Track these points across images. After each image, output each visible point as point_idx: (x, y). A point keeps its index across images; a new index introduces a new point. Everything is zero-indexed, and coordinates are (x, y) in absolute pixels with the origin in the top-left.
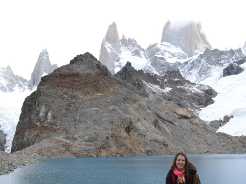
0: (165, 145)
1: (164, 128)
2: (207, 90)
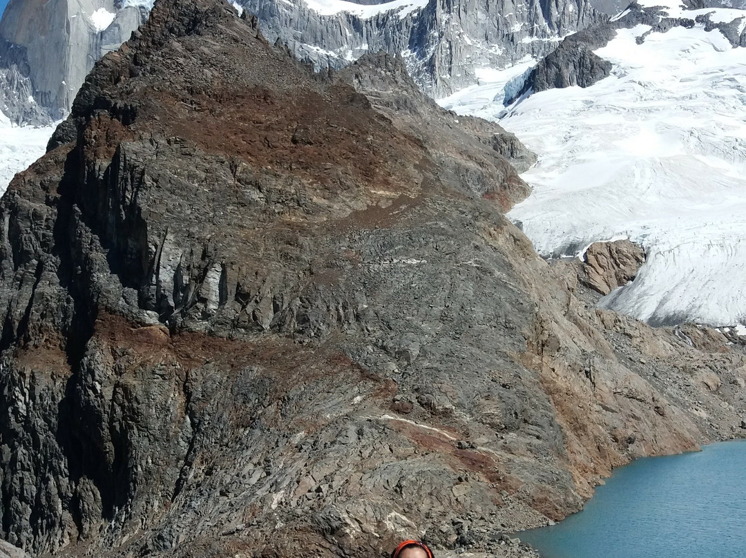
0: (657, 409)
2: (495, 138)
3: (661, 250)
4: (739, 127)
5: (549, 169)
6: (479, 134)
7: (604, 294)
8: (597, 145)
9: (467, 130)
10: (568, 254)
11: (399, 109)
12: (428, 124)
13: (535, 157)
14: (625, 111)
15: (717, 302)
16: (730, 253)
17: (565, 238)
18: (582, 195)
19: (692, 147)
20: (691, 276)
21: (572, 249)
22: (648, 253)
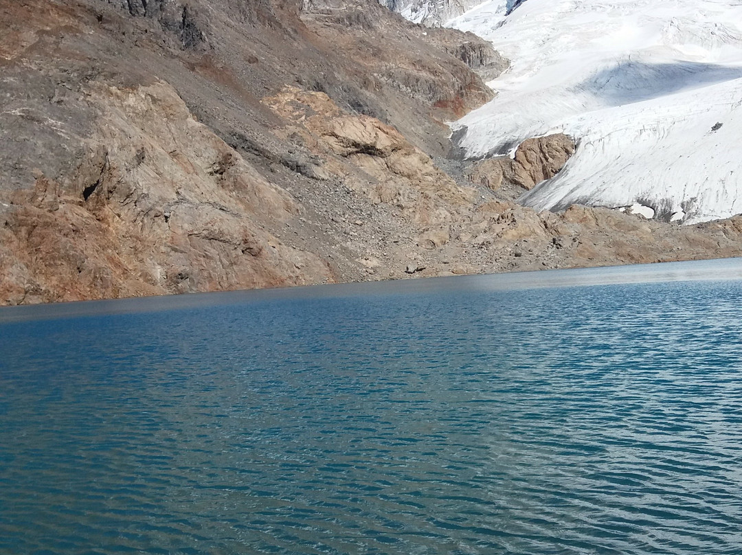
0: (248, 250)
1: (256, 190)
2: (463, 47)
3: (592, 140)
4: (722, 12)
5: (520, 74)
6: (448, 44)
7: (528, 189)
8: (573, 45)
9: (435, 43)
10: (500, 153)
11: (351, 24)
12: (383, 37)
13: (508, 62)
14: (611, 8)
15: (623, 183)
16: (661, 136)
17: (502, 138)
18: (537, 95)
19: (670, 36)
20: (616, 162)
21: (504, 148)
22: (578, 144)
